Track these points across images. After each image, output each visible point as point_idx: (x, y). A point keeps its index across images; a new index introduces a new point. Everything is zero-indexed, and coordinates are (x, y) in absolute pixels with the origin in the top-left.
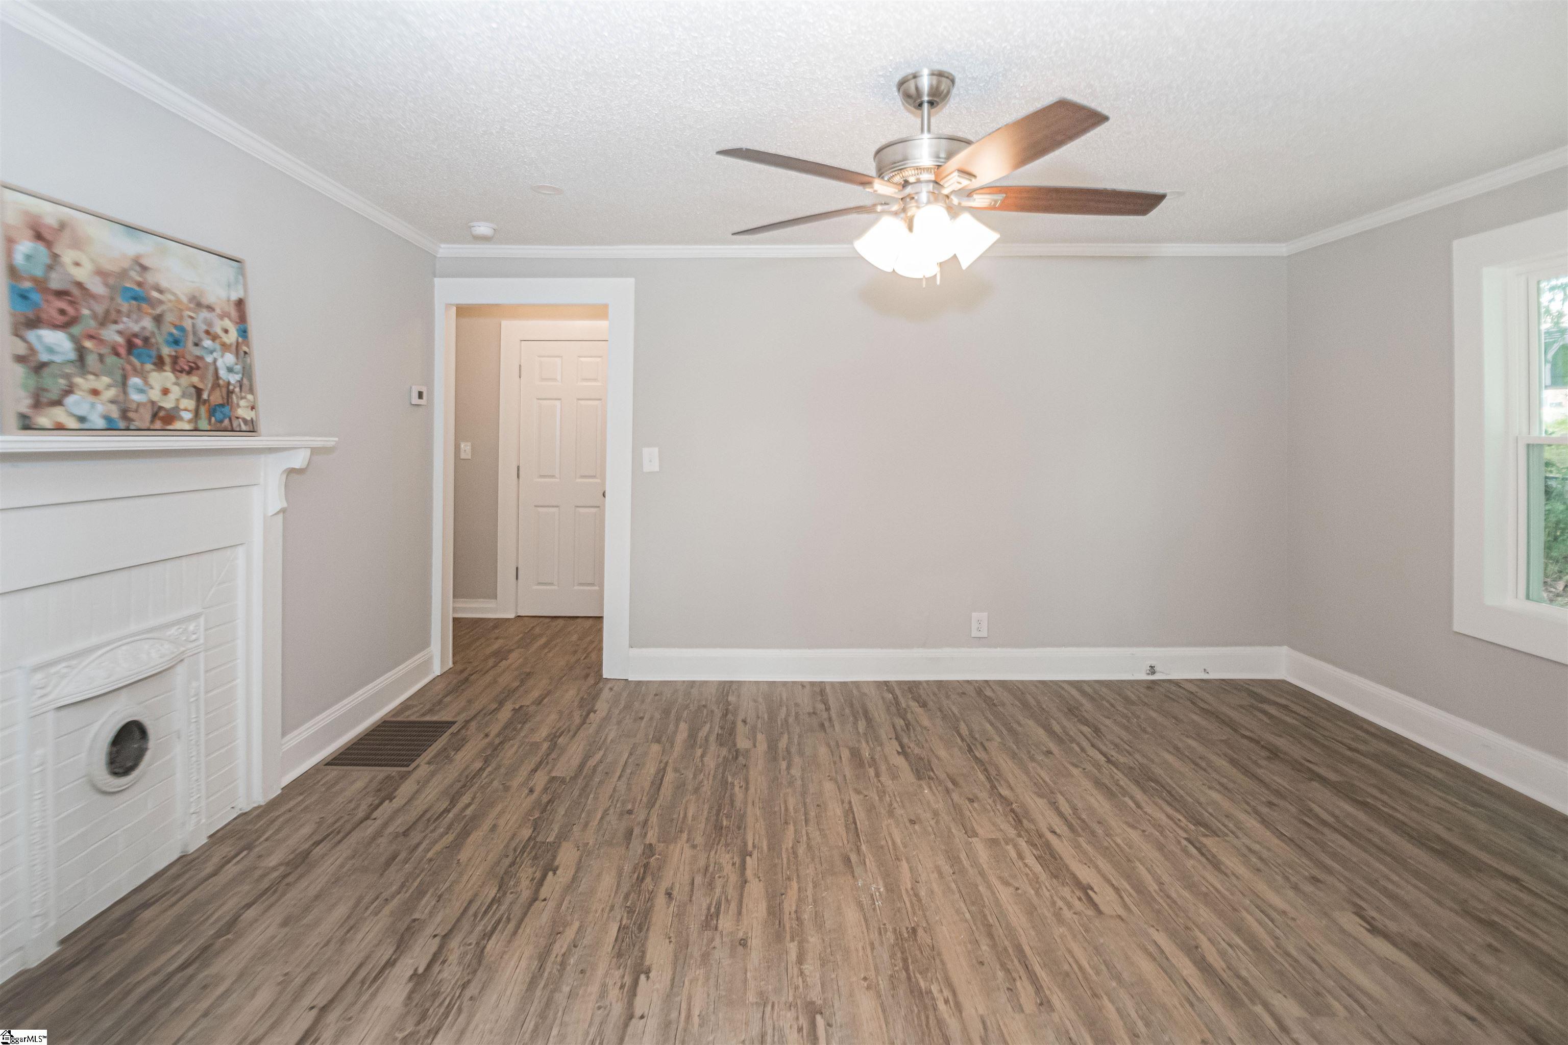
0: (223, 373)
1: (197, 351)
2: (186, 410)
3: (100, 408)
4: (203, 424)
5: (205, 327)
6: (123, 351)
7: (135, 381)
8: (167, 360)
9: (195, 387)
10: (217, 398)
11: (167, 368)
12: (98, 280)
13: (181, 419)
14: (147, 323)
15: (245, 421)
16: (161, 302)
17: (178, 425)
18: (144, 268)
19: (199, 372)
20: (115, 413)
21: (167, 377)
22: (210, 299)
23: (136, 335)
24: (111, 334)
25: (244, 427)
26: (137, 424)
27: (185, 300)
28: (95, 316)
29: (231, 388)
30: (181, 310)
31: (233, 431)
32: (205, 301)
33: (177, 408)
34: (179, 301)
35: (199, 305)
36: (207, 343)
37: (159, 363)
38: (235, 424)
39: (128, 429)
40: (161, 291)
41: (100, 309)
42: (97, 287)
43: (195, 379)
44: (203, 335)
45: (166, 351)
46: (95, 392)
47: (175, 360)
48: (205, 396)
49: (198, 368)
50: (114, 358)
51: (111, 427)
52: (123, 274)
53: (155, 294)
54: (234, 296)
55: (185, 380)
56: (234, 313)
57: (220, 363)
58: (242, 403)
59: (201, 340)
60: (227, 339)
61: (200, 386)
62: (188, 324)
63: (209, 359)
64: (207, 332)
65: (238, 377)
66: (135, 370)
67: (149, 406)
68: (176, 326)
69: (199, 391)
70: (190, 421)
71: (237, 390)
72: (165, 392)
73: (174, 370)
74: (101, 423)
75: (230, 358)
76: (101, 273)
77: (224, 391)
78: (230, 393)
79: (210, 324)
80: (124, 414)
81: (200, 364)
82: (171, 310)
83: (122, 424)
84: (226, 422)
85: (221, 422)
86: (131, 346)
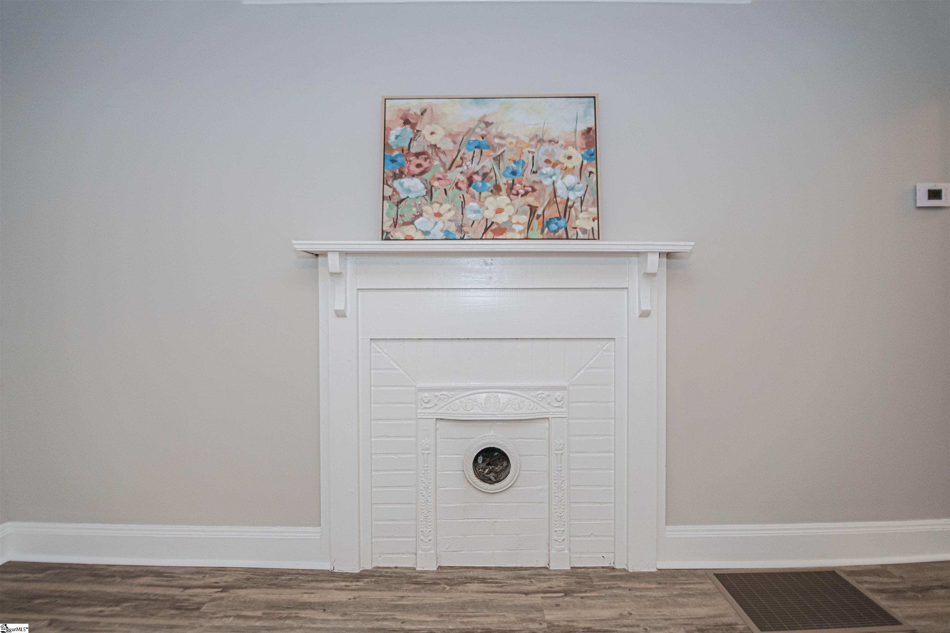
0: (562, 193)
1: (535, 177)
2: (518, 223)
3: (440, 225)
4: (535, 232)
5: (546, 158)
6: (463, 186)
7: (473, 205)
8: (504, 188)
9: (529, 205)
10: (552, 212)
11: (504, 192)
12: (449, 140)
13: (513, 230)
14: (488, 163)
15: (584, 231)
16: (502, 146)
17: (509, 235)
18: (488, 124)
19: (535, 194)
20: (453, 228)
21: (503, 199)
22: (554, 134)
23: (477, 173)
24: (456, 175)
25: (581, 236)
26: (471, 235)
27: (527, 140)
28: (443, 164)
29: (570, 203)
30: (522, 148)
31: (567, 239)
32: (546, 138)
33: (510, 221)
34: (518, 141)
35: (541, 141)
36: (547, 169)
37: (497, 189)
38: (571, 233)
39: (462, 239)
40: (502, 138)
41: (448, 161)
42: (447, 145)
43: (530, 199)
44: (541, 163)
45: (503, 181)
46: (438, 215)
47: (511, 187)
48: (539, 212)
49: (534, 190)
50: (456, 190)
51: (448, 237)
52: (470, 131)
53: (497, 141)
54: (582, 127)
55: (519, 201)
56: (580, 141)
57: (559, 185)
58: (581, 215)
59: (539, 168)
60: (569, 164)
61: (535, 204)
62: (527, 158)
63: (547, 182)
64: (547, 161)
65: (580, 194)
66: (473, 197)
67: (483, 222)
68: (515, 162)
69: (533, 209)
70: (520, 232)
71: (578, 204)
72: (499, 211)
73: (508, 196)
74: (441, 235)
75: (571, 179)
76: (451, 135)
77: (562, 208)
78: (567, 208)
79: (552, 154)
80: (460, 228)
81: (536, 187)
82: (511, 150)
83: (458, 236)
84: (562, 232)
85: (555, 232)
86: (470, 181)
